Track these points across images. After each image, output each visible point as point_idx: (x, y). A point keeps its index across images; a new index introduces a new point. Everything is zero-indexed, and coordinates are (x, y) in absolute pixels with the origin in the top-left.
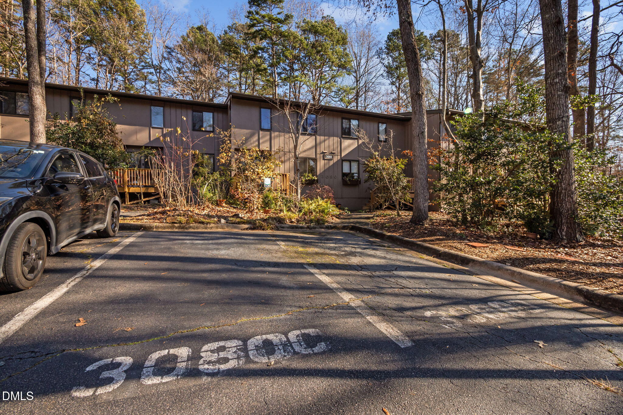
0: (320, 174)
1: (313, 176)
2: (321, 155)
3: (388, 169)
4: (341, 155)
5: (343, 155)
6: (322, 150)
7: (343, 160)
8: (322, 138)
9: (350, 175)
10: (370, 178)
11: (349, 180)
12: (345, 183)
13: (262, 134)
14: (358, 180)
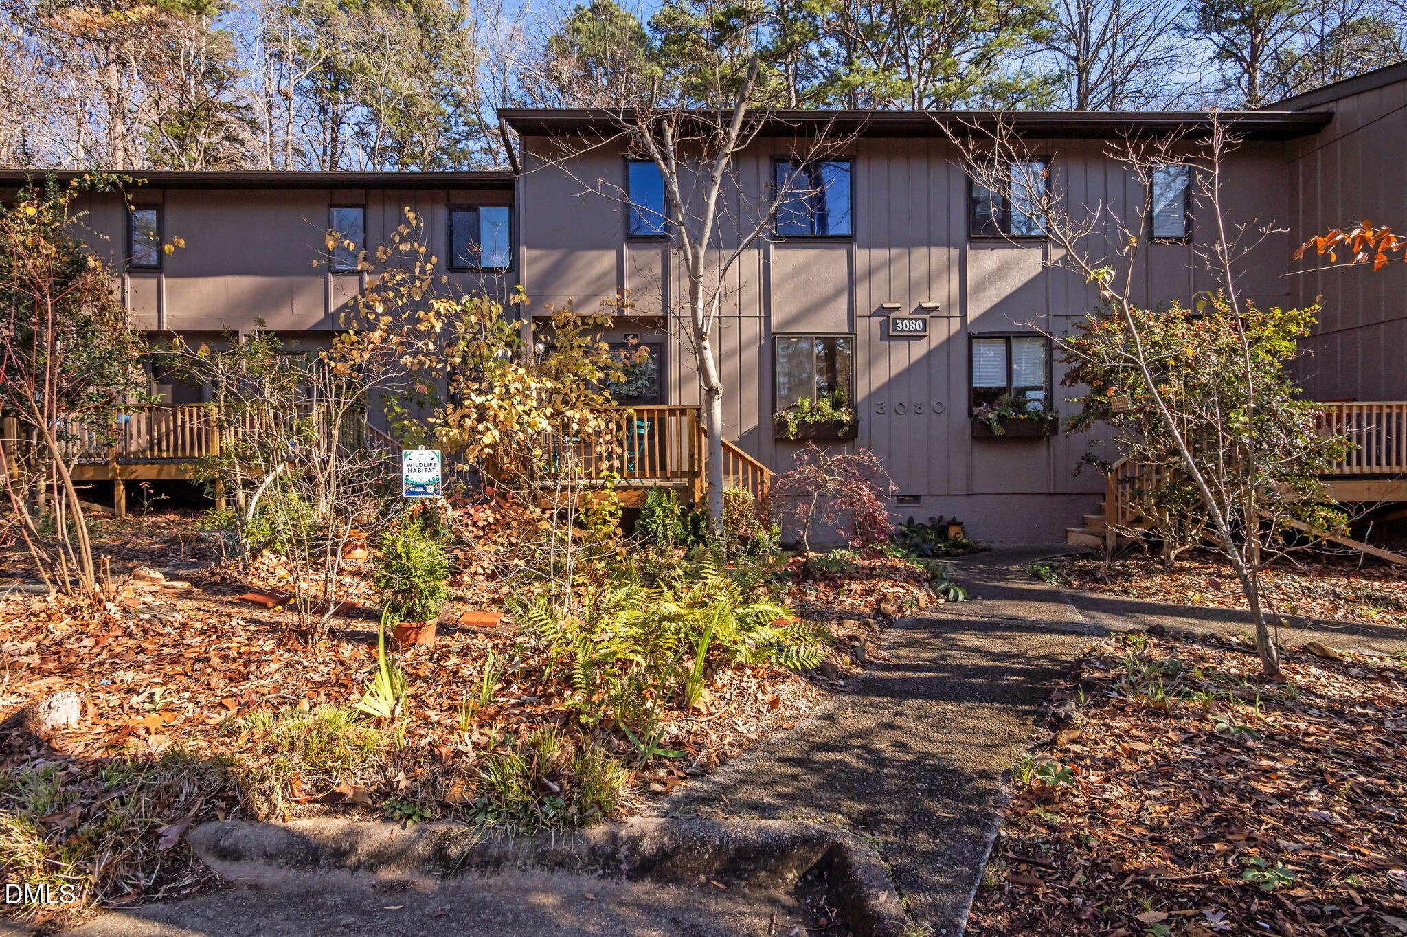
0: (870, 396)
1: (837, 405)
2: (876, 321)
3: (1195, 364)
4: (964, 316)
5: (972, 314)
6: (880, 298)
7: (973, 337)
8: (880, 254)
9: (1006, 397)
10: (1096, 410)
11: (1001, 419)
12: (982, 434)
13: (632, 257)
14: (1042, 420)
